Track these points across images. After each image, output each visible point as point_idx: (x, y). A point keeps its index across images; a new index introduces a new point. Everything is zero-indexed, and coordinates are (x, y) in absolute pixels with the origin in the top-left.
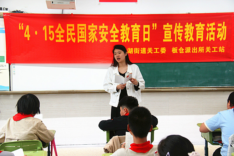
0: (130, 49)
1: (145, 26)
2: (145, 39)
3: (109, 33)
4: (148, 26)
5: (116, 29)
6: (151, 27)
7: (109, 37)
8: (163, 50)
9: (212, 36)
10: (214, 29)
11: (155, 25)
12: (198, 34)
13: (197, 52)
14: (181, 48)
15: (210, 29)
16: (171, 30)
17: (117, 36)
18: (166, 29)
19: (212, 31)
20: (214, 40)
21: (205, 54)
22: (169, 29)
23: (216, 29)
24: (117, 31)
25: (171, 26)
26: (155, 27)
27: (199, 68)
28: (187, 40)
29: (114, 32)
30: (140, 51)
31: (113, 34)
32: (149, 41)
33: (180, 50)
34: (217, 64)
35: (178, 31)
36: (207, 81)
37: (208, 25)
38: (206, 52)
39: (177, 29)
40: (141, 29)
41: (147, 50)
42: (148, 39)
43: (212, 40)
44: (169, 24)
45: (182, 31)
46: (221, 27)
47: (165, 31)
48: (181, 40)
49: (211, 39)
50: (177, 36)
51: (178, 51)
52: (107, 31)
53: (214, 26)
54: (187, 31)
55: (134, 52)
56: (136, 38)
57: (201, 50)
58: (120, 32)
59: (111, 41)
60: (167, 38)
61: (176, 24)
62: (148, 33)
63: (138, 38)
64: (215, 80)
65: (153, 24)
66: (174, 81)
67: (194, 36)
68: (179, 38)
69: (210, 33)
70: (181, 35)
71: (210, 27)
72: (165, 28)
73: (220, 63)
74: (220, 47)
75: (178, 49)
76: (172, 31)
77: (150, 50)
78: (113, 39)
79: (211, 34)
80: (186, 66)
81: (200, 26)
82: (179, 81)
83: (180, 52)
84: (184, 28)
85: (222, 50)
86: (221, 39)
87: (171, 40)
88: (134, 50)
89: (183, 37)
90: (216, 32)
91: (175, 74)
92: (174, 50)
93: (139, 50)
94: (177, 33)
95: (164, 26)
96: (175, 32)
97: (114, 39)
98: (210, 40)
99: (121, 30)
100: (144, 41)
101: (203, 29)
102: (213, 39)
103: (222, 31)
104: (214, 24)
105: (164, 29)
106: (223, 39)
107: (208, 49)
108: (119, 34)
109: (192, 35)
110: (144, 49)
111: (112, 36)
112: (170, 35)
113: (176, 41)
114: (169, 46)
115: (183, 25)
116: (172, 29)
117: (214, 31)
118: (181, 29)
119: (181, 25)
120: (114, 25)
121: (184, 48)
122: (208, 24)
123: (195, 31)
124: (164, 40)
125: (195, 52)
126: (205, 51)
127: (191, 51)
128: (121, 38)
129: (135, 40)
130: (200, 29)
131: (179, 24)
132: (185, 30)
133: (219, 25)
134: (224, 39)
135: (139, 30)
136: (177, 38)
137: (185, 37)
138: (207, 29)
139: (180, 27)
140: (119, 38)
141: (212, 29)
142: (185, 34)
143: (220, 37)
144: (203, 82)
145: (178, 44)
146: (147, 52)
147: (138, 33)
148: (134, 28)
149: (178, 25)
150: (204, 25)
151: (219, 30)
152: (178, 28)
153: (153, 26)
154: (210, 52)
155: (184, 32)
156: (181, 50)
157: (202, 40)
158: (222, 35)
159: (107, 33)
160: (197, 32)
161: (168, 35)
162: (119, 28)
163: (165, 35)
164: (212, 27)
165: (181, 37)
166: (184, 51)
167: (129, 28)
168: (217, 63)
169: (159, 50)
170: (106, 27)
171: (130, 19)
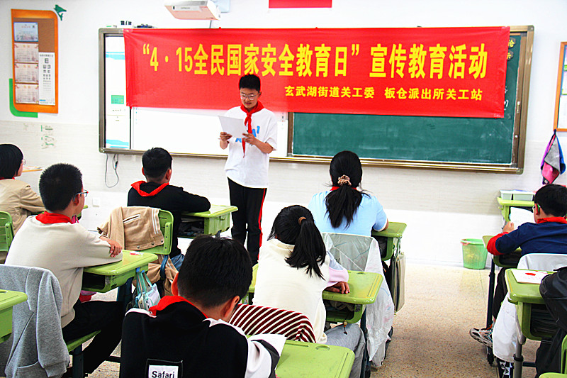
0: (311, 89)
1: (338, 49)
2: (337, 72)
3: (278, 59)
4: (344, 49)
5: (289, 53)
6: (349, 51)
7: (277, 66)
8: (369, 92)
9: (459, 70)
10: (465, 56)
11: (356, 48)
12: (433, 65)
13: (430, 98)
14: (402, 89)
15: (456, 56)
16: (385, 57)
17: (290, 66)
18: (376, 55)
19: (460, 61)
20: (463, 77)
21: (445, 103)
22: (382, 55)
23: (468, 57)
24: (291, 57)
25: (385, 49)
26: (356, 51)
27: (432, 127)
28: (412, 76)
29: (287, 59)
30: (329, 93)
31: (283, 62)
32: (345, 75)
33: (399, 92)
34: (467, 122)
35: (397, 58)
36: (447, 152)
37: (453, 49)
38: (448, 98)
39: (396, 55)
40: (332, 53)
41: (340, 91)
42: (344, 72)
43: (459, 77)
44: (382, 46)
45: (404, 58)
46: (476, 53)
47: (374, 59)
48: (402, 75)
49: (457, 74)
50: (396, 68)
51: (396, 95)
52: (274, 57)
53: (463, 52)
54: (414, 59)
55: (318, 94)
56: (322, 70)
57: (438, 93)
58: (296, 59)
59: (281, 73)
60: (378, 71)
61: (394, 46)
62: (344, 61)
63: (326, 70)
64: (461, 150)
65: (353, 46)
66: (386, 148)
67: (427, 68)
68: (398, 71)
69: (456, 63)
70: (402, 65)
71: (457, 53)
72: (375, 52)
73: (472, 120)
74: (474, 91)
75: (396, 91)
76: (387, 58)
77: (346, 92)
78: (283, 69)
79: (457, 65)
80: (409, 122)
81: (438, 51)
82: (395, 148)
83: (400, 97)
84: (408, 53)
85: (477, 95)
86: (476, 76)
87: (384, 75)
88: (318, 90)
89: (406, 70)
90: (468, 63)
91: (389, 136)
92: (389, 93)
93: (327, 91)
94: (396, 62)
95: (373, 49)
96: (391, 61)
97: (286, 70)
98: (455, 77)
99: (298, 55)
100: (336, 75)
101: (444, 56)
102: (462, 75)
103: (479, 61)
104: (464, 47)
105: (372, 54)
106: (479, 76)
107: (451, 94)
108: (294, 63)
109: (422, 66)
110: (336, 89)
111: (282, 66)
112: (382, 65)
113: (392, 76)
114: (379, 85)
115: (407, 48)
116: (386, 54)
117: (463, 60)
118: (402, 55)
119: (402, 48)
120: (287, 46)
121: (407, 90)
122: (453, 47)
123: (428, 60)
124: (372, 75)
125: (426, 97)
126: (445, 96)
127: (420, 95)
128: (298, 69)
129: (321, 73)
130: (438, 56)
131: (400, 46)
132: (410, 56)
133: (474, 49)
134: (483, 76)
135: (328, 55)
136: (395, 70)
137: (410, 70)
138: (451, 57)
139: (401, 51)
140: (293, 69)
141: (461, 56)
142: (410, 64)
143: (475, 72)
144: (438, 153)
145: (396, 83)
146: (340, 94)
147: (326, 60)
148: (320, 52)
149: (397, 48)
150: (445, 49)
151: (473, 58)
152: (398, 53)
153: (353, 49)
154: (454, 99)
155: (409, 60)
156: (402, 93)
157: (440, 76)
158: (478, 69)
159: (275, 60)
160: (433, 61)
161: (378, 65)
162: (295, 52)
163: (374, 64)
164: (460, 52)
165: (402, 69)
166: (407, 95)
167: (311, 53)
168: (466, 120)
169: (361, 92)
170: (274, 50)
171: (313, 37)
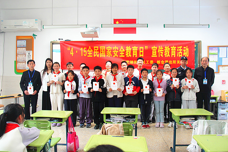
0: (131, 61)
1: (140, 48)
3: (119, 51)
4: (143, 48)
6: (144, 48)
7: (118, 54)
8: (152, 62)
9: (180, 54)
10: (182, 50)
12: (172, 53)
13: (172, 63)
14: (162, 61)
15: (179, 50)
16: (156, 50)
17: (123, 53)
18: (153, 49)
19: (180, 51)
21: (176, 65)
22: (155, 49)
23: (183, 50)
24: (124, 50)
25: (156, 48)
26: (146, 48)
28: (166, 56)
29: (122, 51)
31: (121, 52)
33: (162, 62)
35: (161, 50)
37: (178, 47)
39: (160, 49)
42: (143, 55)
43: (180, 57)
45: (163, 50)
46: (185, 49)
47: (153, 51)
48: (162, 56)
49: (180, 56)
50: (160, 54)
51: (161, 63)
52: (117, 50)
53: (181, 48)
55: (134, 63)
57: (174, 62)
60: (154, 55)
62: (143, 51)
65: (145, 46)
67: (170, 54)
68: (161, 55)
70: (162, 53)
71: (179, 49)
75: (161, 61)
76: (157, 50)
78: (121, 55)
81: (174, 48)
83: (162, 64)
87: (156, 56)
88: (134, 62)
90: (183, 52)
92: (158, 62)
94: (160, 52)
95: (152, 47)
96: (159, 51)
98: (179, 57)
99: (126, 50)
100: (140, 56)
101: (175, 50)
102: (181, 56)
103: (186, 51)
104: (181, 47)
105: (152, 49)
107: (178, 62)
108: (125, 52)
109: (168, 53)
111: (121, 53)
112: (156, 53)
113: (159, 57)
115: (164, 47)
116: (157, 49)
117: (181, 51)
118: (162, 49)
120: (122, 47)
123: (170, 51)
124: (152, 56)
125: (170, 63)
126: (176, 63)
128: (126, 54)
129: (135, 56)
130: (174, 50)
131: (161, 46)
132: (165, 50)
133: (185, 48)
134: (188, 56)
135: (137, 50)
136: (160, 55)
137: (165, 54)
138: (178, 50)
140: (125, 54)
141: (181, 50)
142: (165, 53)
143: (185, 55)
145: (161, 59)
148: (134, 48)
149: (160, 47)
150: (176, 47)
151: (184, 50)
155: (164, 51)
157: (175, 56)
159: (118, 51)
160: (172, 51)
161: (154, 53)
163: (153, 53)
164: (180, 49)
166: (164, 62)
167: (131, 49)
169: (149, 62)
170: (117, 48)
